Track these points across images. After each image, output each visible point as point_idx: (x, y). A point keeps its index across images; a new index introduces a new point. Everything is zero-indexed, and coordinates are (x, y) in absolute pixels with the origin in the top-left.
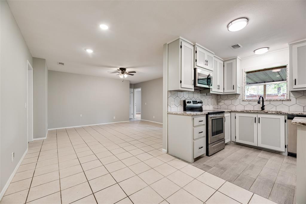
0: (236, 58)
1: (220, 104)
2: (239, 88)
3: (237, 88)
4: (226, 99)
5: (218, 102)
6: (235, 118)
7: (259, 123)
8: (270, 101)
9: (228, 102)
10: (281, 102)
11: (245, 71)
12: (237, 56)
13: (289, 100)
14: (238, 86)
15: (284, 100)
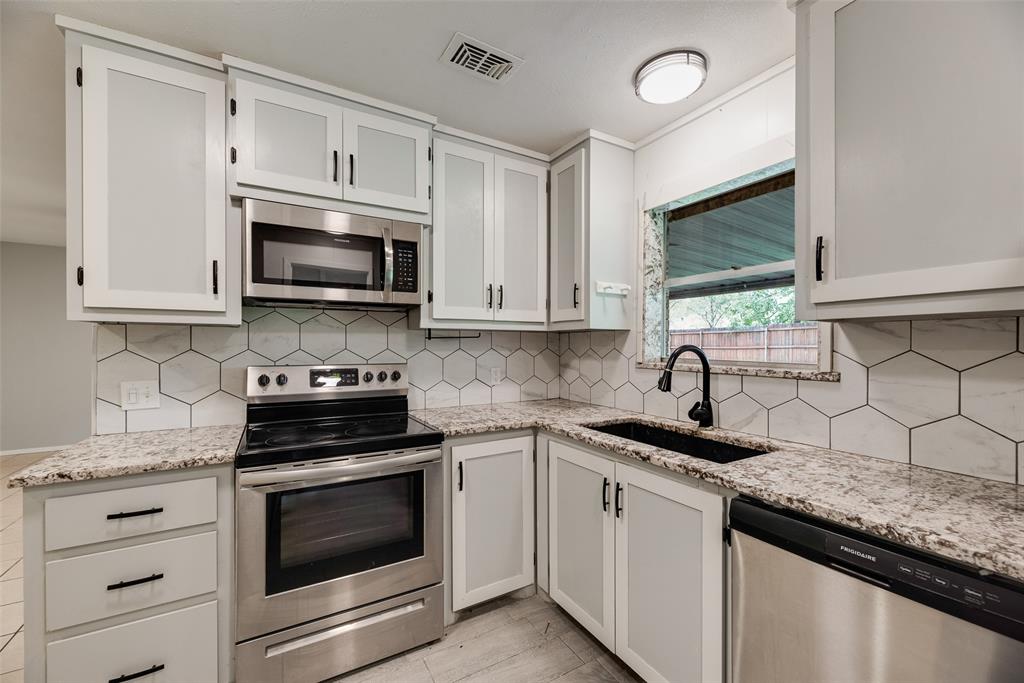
0: (588, 139)
3: (595, 299)
4: (585, 355)
5: (561, 367)
8: (743, 375)
11: (647, 208)
12: (588, 130)
13: (832, 377)
14: (602, 291)
15: (806, 372)
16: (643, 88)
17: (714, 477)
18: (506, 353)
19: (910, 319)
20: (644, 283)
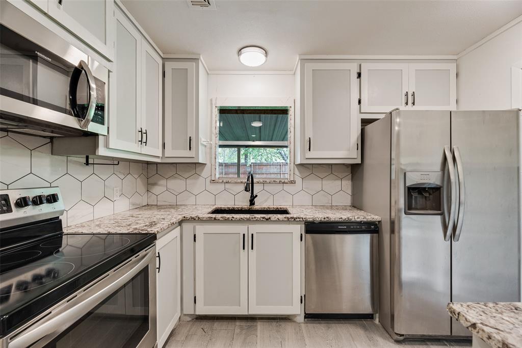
0: (198, 59)
1: (157, 190)
2: (203, 147)
3: (200, 147)
4: (172, 177)
5: (149, 185)
6: (195, 241)
7: (252, 249)
8: (264, 183)
9: (176, 184)
10: (280, 187)
11: (217, 106)
12: (200, 54)
13: (293, 182)
14: (202, 142)
15: (286, 181)
16: (242, 57)
17: (299, 218)
18: (122, 177)
19: (312, 164)
20: (216, 141)
